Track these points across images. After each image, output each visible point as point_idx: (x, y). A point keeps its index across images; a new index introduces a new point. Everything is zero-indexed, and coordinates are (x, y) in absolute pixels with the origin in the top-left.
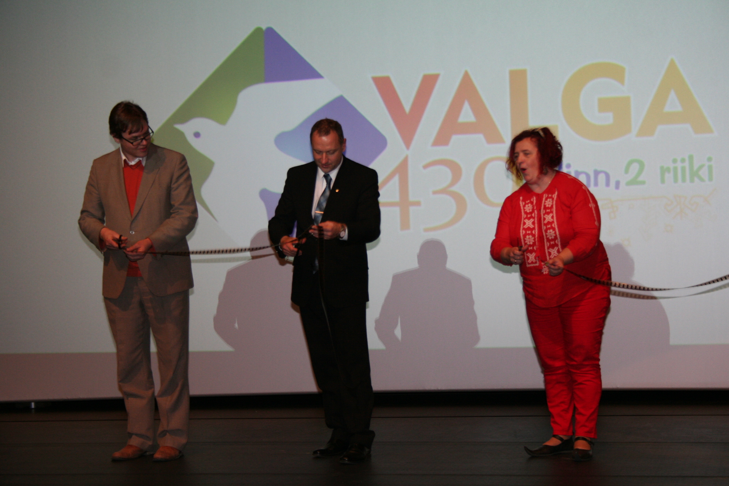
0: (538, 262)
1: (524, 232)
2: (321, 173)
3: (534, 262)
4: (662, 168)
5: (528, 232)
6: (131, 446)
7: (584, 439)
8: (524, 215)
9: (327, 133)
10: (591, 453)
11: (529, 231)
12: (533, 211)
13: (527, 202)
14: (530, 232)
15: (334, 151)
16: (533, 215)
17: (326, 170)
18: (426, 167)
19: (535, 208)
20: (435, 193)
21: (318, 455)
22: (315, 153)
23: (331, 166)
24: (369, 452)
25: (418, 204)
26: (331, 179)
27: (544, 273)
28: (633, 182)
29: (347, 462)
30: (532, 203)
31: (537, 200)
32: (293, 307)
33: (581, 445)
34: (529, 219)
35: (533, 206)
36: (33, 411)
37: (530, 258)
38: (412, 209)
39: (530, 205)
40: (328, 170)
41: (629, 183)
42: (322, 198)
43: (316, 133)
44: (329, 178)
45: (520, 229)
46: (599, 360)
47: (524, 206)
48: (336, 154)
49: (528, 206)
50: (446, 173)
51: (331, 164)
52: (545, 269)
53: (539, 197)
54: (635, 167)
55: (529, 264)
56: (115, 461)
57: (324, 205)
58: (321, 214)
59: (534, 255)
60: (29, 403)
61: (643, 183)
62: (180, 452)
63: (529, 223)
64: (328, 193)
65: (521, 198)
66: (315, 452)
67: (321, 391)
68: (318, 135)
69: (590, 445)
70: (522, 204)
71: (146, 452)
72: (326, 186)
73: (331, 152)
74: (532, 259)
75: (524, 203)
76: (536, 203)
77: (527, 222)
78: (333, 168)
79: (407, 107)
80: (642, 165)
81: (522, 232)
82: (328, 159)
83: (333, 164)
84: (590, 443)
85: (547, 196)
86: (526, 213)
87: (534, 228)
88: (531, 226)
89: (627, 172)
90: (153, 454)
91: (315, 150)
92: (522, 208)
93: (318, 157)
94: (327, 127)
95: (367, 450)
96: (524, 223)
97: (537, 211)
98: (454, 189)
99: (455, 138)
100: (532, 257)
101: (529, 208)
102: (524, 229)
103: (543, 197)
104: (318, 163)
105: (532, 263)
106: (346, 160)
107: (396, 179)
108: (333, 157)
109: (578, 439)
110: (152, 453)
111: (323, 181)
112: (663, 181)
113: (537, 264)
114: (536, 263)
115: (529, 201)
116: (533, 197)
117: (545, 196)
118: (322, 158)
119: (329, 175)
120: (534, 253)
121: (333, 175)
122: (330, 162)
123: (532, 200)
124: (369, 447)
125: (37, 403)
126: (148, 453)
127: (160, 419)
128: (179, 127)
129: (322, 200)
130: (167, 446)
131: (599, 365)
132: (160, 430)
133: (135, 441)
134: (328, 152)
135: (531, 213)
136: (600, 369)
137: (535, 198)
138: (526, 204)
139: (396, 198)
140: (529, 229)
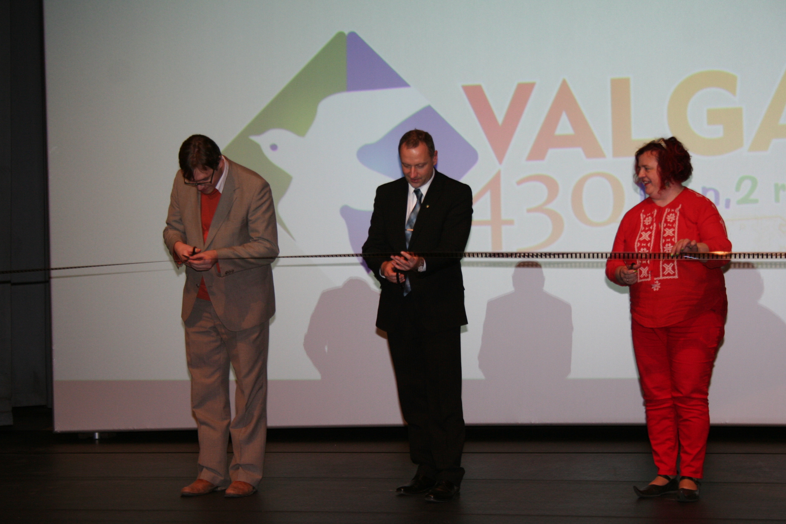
0: (650, 277)
1: (639, 244)
2: (411, 189)
3: (646, 276)
4: (776, 185)
5: (643, 245)
6: (201, 480)
7: (690, 478)
8: (642, 227)
9: (415, 145)
10: (697, 493)
11: (644, 243)
12: (652, 224)
13: (648, 215)
14: (645, 245)
15: (424, 165)
16: (651, 228)
17: (415, 185)
18: (519, 183)
19: (654, 221)
20: (529, 211)
21: (402, 492)
22: (403, 165)
23: (420, 180)
24: (458, 490)
25: (511, 223)
26: (422, 195)
27: (655, 290)
28: (745, 200)
29: (432, 499)
30: (652, 215)
31: (657, 213)
32: (378, 333)
33: (687, 485)
34: (646, 231)
35: (653, 219)
36: (97, 442)
37: (643, 272)
38: (504, 228)
39: (650, 217)
40: (418, 185)
41: (740, 202)
42: (413, 215)
43: (404, 145)
44: (420, 194)
45: (635, 241)
46: (707, 394)
47: (644, 219)
48: (426, 167)
49: (648, 219)
50: (542, 190)
51: (421, 178)
52: (656, 285)
53: (661, 210)
54: (747, 185)
55: (641, 278)
56: (185, 496)
57: (414, 221)
58: (411, 231)
59: (647, 269)
60: (92, 433)
61: (756, 201)
62: (254, 488)
63: (645, 236)
64: (418, 209)
65: (643, 211)
66: (399, 489)
67: (407, 423)
68: (406, 147)
69: (697, 485)
70: (643, 217)
71: (217, 487)
72: (417, 202)
73: (420, 165)
74: (644, 273)
75: (644, 216)
76: (656, 215)
77: (644, 234)
78: (424, 183)
79: (500, 118)
80: (754, 183)
81: (637, 244)
82: (418, 173)
83: (423, 179)
84: (697, 483)
85: (669, 210)
86: (645, 226)
87: (650, 241)
88: (647, 238)
89: (738, 189)
90: (225, 490)
91: (404, 165)
92: (642, 221)
93: (407, 170)
94: (415, 138)
95: (456, 488)
96: (641, 236)
97: (656, 224)
98: (550, 207)
99: (552, 153)
100: (644, 271)
101: (648, 221)
102: (639, 241)
103: (665, 211)
104: (407, 178)
105: (644, 277)
106: (437, 174)
107: (488, 195)
108: (422, 171)
109: (683, 478)
110: (223, 488)
111: (414, 197)
112: (777, 200)
113: (649, 279)
114: (648, 277)
115: (649, 214)
116: (655, 210)
117: (667, 210)
118: (410, 172)
119: (419, 190)
120: (647, 267)
121: (424, 190)
122: (419, 176)
123: (653, 213)
124: (458, 485)
125: (101, 433)
126: (219, 489)
127: (233, 453)
128: (254, 138)
129: (412, 217)
130: (240, 481)
131: (707, 400)
132: (233, 463)
133: (205, 475)
134: (417, 165)
135: (649, 226)
136: (708, 404)
137: (656, 211)
138: (646, 217)
139: (488, 216)
140: (644, 241)
